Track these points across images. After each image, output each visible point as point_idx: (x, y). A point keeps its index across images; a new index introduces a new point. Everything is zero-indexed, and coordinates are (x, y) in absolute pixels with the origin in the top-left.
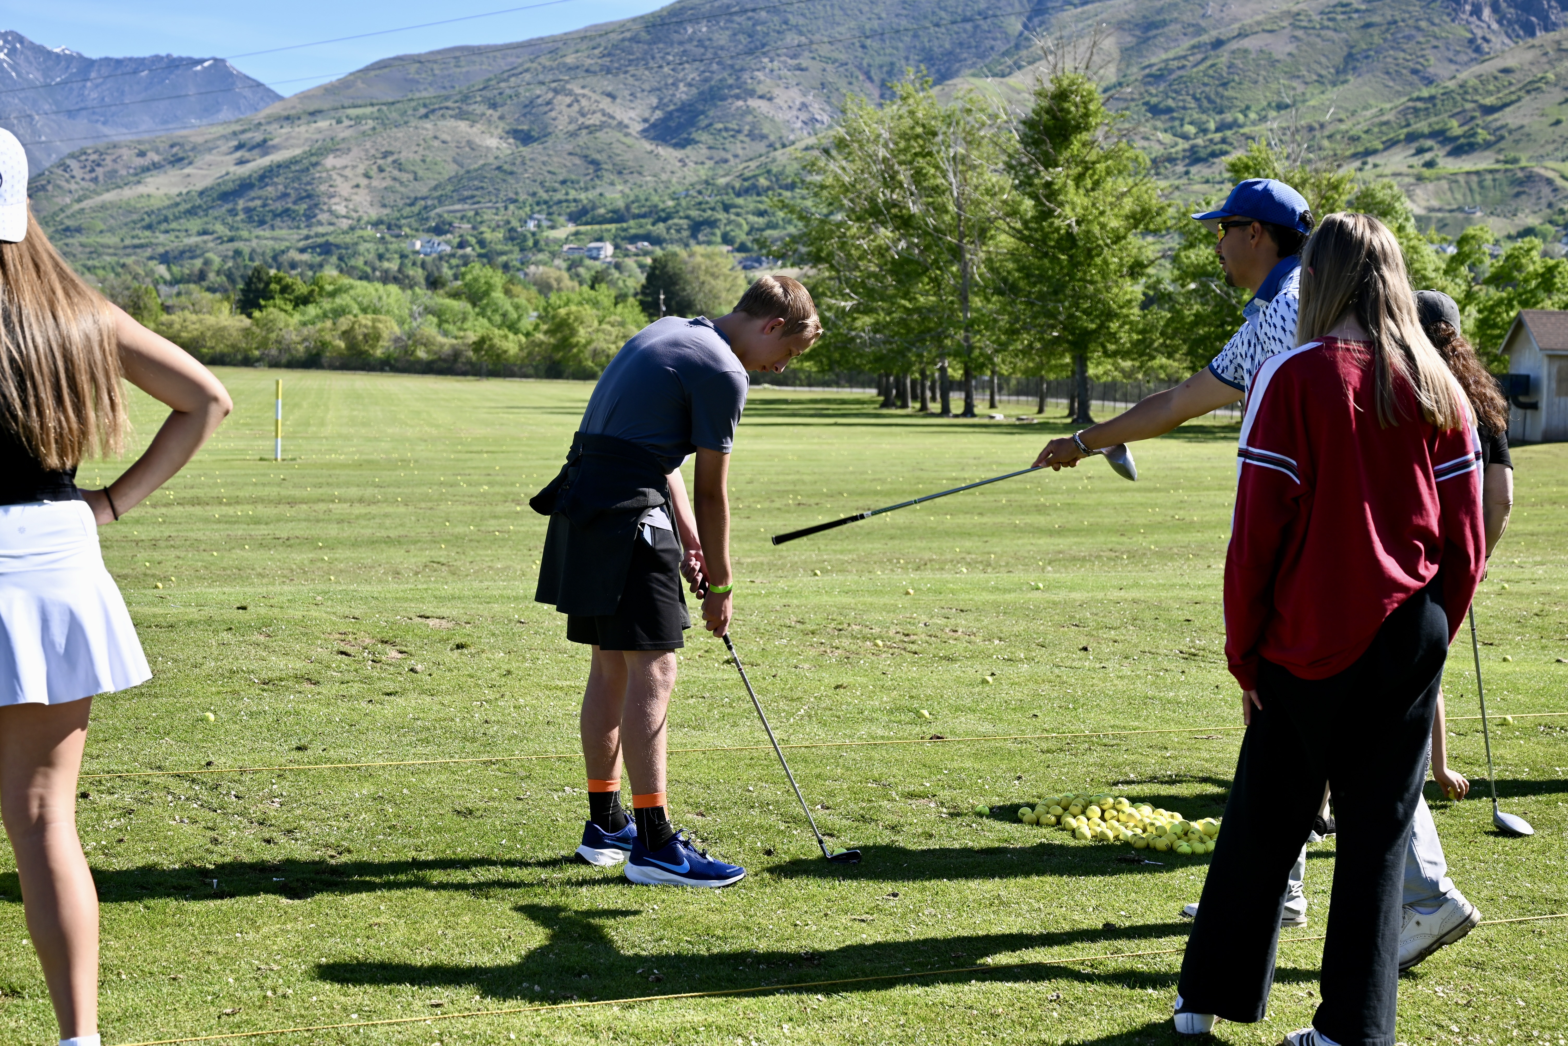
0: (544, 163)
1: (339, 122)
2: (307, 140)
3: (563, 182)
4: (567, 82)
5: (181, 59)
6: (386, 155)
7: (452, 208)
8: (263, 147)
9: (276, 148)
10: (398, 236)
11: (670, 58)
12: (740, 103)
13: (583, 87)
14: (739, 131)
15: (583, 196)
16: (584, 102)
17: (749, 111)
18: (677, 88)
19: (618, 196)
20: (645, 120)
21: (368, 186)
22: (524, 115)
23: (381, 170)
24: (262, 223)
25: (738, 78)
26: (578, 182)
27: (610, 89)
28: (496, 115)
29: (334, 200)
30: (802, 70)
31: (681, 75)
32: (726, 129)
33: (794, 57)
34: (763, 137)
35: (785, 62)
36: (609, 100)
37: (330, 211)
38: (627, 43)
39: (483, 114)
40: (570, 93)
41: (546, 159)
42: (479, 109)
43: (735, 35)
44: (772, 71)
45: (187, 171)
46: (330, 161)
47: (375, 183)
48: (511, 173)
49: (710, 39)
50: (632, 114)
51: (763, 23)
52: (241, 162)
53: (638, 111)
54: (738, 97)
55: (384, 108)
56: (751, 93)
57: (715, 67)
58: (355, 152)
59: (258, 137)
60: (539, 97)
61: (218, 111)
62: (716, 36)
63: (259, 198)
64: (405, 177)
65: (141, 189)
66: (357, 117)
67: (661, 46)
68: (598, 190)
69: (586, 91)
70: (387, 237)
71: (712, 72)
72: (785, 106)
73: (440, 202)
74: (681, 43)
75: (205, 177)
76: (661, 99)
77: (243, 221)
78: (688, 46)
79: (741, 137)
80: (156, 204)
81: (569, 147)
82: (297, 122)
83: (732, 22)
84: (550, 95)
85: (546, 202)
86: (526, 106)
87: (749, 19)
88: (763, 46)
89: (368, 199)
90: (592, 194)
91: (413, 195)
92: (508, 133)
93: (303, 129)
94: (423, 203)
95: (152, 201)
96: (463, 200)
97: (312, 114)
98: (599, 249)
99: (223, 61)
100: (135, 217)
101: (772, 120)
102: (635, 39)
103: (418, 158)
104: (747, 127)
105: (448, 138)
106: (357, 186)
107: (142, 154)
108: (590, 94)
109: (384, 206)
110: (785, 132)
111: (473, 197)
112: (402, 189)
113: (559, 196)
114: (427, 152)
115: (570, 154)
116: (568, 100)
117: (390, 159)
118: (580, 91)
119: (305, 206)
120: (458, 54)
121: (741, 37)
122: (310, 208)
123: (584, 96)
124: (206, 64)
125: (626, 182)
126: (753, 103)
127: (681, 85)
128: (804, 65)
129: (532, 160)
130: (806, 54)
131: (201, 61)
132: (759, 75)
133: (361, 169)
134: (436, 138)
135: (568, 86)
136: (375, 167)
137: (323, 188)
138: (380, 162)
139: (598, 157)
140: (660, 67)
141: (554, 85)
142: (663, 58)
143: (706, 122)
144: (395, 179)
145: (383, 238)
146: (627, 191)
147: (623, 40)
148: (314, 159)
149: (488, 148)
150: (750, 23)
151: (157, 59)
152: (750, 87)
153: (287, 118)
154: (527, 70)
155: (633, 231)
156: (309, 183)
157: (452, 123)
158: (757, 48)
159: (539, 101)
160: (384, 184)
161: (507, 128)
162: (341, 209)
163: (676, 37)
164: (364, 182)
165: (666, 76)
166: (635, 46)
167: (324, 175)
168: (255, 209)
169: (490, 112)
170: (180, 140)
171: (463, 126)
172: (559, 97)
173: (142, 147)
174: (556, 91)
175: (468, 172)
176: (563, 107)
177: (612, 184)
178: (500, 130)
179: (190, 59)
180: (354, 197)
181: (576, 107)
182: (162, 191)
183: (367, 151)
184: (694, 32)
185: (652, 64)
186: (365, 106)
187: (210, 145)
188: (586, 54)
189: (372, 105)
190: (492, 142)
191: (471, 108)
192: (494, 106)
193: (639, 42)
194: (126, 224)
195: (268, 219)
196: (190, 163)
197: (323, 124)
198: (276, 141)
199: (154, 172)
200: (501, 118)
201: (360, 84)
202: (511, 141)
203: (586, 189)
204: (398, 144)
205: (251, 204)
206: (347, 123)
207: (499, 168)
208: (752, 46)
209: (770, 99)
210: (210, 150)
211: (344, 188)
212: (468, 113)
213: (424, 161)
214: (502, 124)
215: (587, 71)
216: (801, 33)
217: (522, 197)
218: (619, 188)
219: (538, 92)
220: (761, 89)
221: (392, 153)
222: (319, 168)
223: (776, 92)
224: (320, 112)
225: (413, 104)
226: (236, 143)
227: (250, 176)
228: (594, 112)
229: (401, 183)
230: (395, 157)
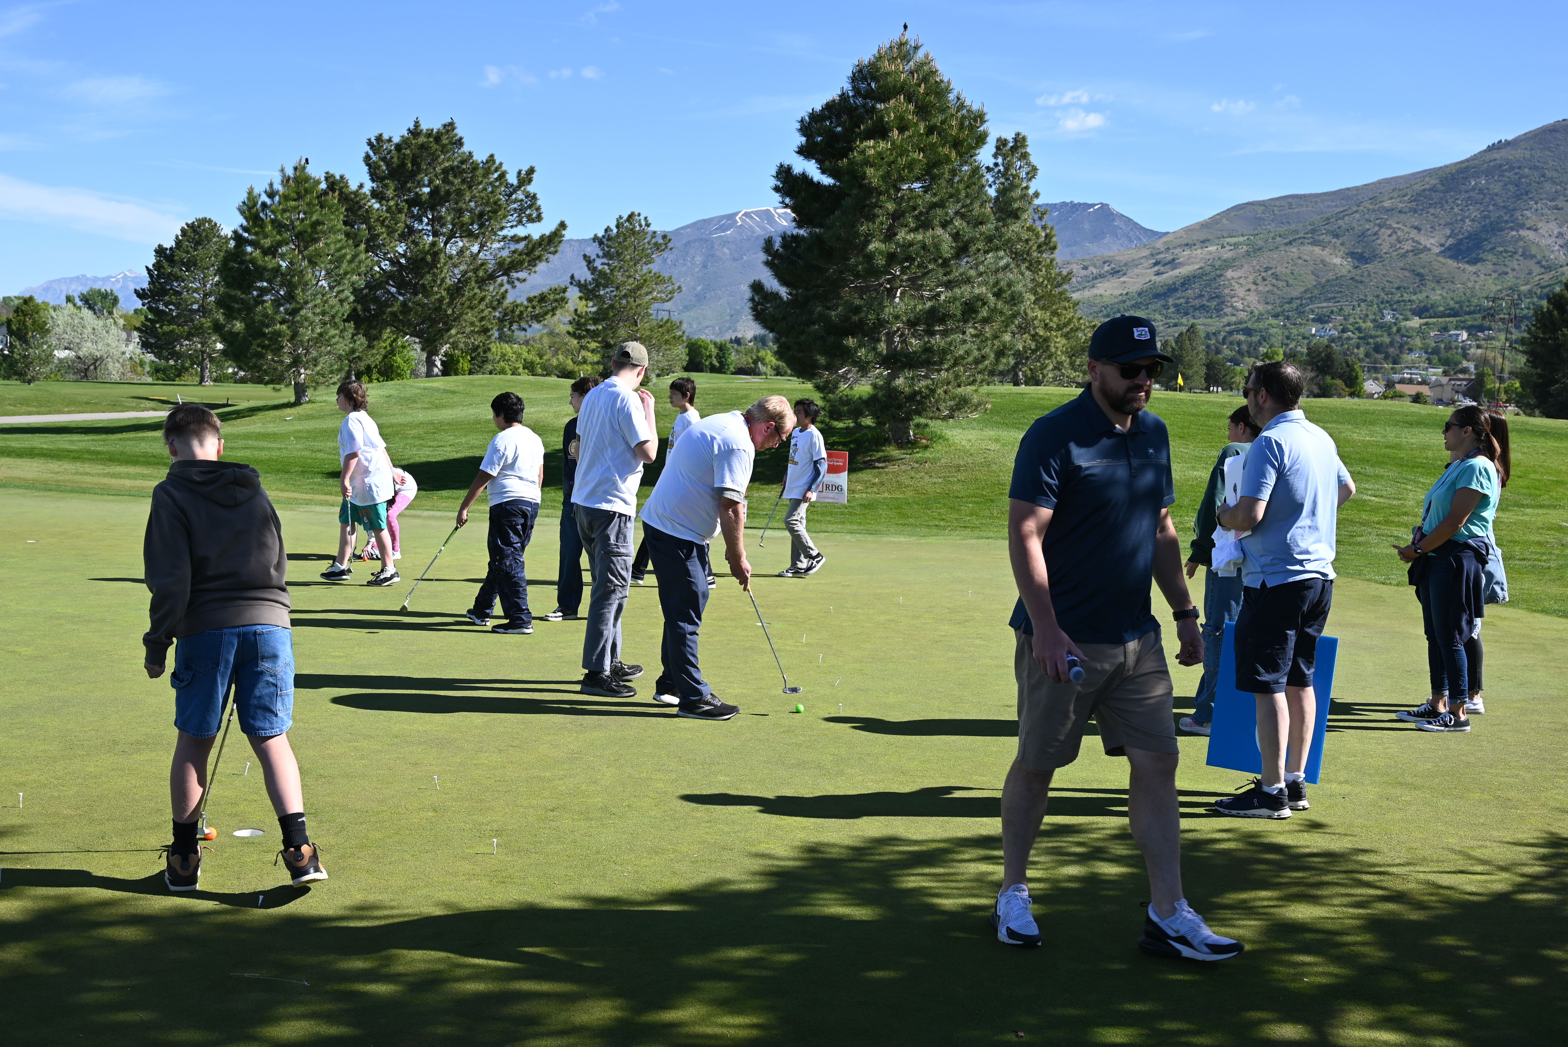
0: (1384, 275)
1: (1223, 247)
2: (1202, 259)
3: (1398, 288)
4: (1387, 219)
5: (1080, 204)
6: (1267, 269)
7: (1320, 305)
8: (1173, 263)
9: (1181, 264)
10: (1295, 324)
11: (1459, 202)
12: (1514, 233)
13: (1398, 223)
14: (1515, 253)
15: (1414, 298)
16: (1400, 233)
17: (1521, 238)
18: (1464, 223)
19: (1439, 298)
20: (1442, 245)
21: (1256, 290)
22: (1358, 242)
23: (1264, 279)
24: (1186, 314)
25: (1512, 216)
26: (1408, 288)
27: (1416, 224)
28: (1339, 242)
29: (1234, 299)
30: (1558, 209)
31: (1467, 213)
32: (1506, 251)
33: (1553, 200)
34: (1533, 257)
35: (1546, 204)
36: (1416, 231)
37: (1232, 306)
38: (1427, 192)
39: (1330, 242)
40: (1390, 227)
41: (1385, 272)
42: (1327, 238)
43: (1506, 185)
44: (1537, 210)
45: (1123, 279)
46: (1229, 274)
47: (1260, 288)
48: (1361, 282)
49: (1488, 189)
50: (1432, 241)
51: (1527, 177)
52: (1158, 274)
53: (1436, 239)
54: (1512, 229)
55: (1252, 238)
56: (1522, 226)
57: (1491, 207)
58: (1246, 267)
59: (1169, 257)
60: (1368, 230)
62: (1492, 186)
63: (1183, 298)
64: (1280, 284)
65: (1095, 291)
66: (1235, 244)
67: (1452, 194)
68: (1424, 294)
69: (1399, 226)
70: (1288, 324)
71: (1490, 212)
72: (1546, 235)
73: (1311, 301)
74: (1467, 192)
75: (1135, 283)
76: (1452, 231)
77: (1173, 312)
78: (1471, 194)
79: (1517, 257)
80: (1108, 301)
81: (1401, 264)
82: (1194, 247)
83: (1503, 176)
84: (1376, 229)
85: (1388, 302)
86: (1359, 236)
87: (1516, 174)
88: (1527, 193)
89: (1257, 298)
90: (1421, 296)
91: (1290, 296)
92: (1347, 254)
93: (1199, 251)
94: (1298, 301)
95: (1105, 299)
96: (1328, 300)
97: (1203, 242)
98: (1458, 335)
99: (1107, 205)
100: (1096, 309)
101: (1537, 244)
102: (1433, 189)
103: (1288, 271)
104: (1520, 250)
105: (1308, 258)
106: (1249, 290)
107: (1085, 268)
108: (1403, 227)
109: (1267, 303)
110: (1547, 253)
111: (1335, 298)
112: (1279, 292)
113: (1397, 297)
114: (1294, 268)
115: (1402, 269)
116: (1389, 232)
117: (1270, 272)
118: (1396, 226)
119: (1215, 303)
120: (1290, 200)
121: (1510, 187)
122: (1218, 304)
123: (1399, 229)
124: (1096, 207)
125: (1443, 288)
126: (1523, 233)
127: (1467, 220)
128: (1560, 206)
129: (1374, 273)
130: (1562, 198)
131: (1093, 205)
132: (1528, 213)
133: (1251, 279)
134: (1300, 258)
135: (1388, 223)
136: (1260, 278)
137: (1226, 291)
138: (1263, 274)
139: (1422, 271)
140: (1452, 208)
141: (1378, 222)
142: (1453, 202)
143: (1489, 247)
144: (1274, 285)
145: (1284, 325)
146: (1445, 294)
147: (1424, 190)
148: (1218, 272)
149: (1335, 264)
150: (1517, 177)
151: (1064, 204)
152: (1521, 222)
153: (1187, 245)
154: (1356, 212)
155: (1470, 323)
156: (1217, 288)
157: (1309, 248)
158: (1522, 194)
159: (1369, 232)
160: (1267, 289)
161: (1347, 251)
162: (1239, 305)
163: (1463, 187)
164: (1253, 287)
165: (1456, 215)
166: (1433, 194)
167: (1227, 283)
168: (1181, 305)
169: (1334, 240)
170: (1110, 259)
171: (1317, 250)
172: (1383, 230)
173: (1085, 264)
174: (1380, 226)
175: (1328, 281)
176: (1386, 237)
177: (1433, 289)
178: (1342, 253)
179: (1086, 204)
180: (1247, 297)
181: (1394, 237)
182: (1108, 293)
183: (1254, 266)
184: (1476, 184)
185: (1446, 206)
186: (1238, 236)
187: (1137, 262)
188: (1398, 200)
189: (1243, 235)
190: (1337, 261)
191: (1321, 238)
192: (1337, 236)
193: (1436, 191)
194: (1091, 314)
195: (1190, 311)
196: (1124, 274)
197: (1212, 248)
198: (1181, 260)
199: (1101, 280)
200: (1342, 244)
201: (1224, 221)
202: (1349, 259)
203: (1415, 293)
204: (1275, 262)
205: (1178, 302)
206: (1228, 248)
207: (1352, 279)
208: (1519, 192)
209: (1536, 230)
210: (1137, 266)
211: (1241, 292)
212: (1319, 241)
213: (1292, 273)
214: (1343, 249)
215: (1400, 212)
216: (1554, 183)
217: (1369, 298)
218: (1439, 292)
219: (1367, 227)
220: (1529, 223)
221: (1271, 268)
222: (1223, 278)
223: (1540, 225)
224: (1208, 240)
225: (1272, 235)
226: (1154, 261)
227: (1174, 283)
228: (1407, 240)
229: (1278, 288)
230: (1273, 271)
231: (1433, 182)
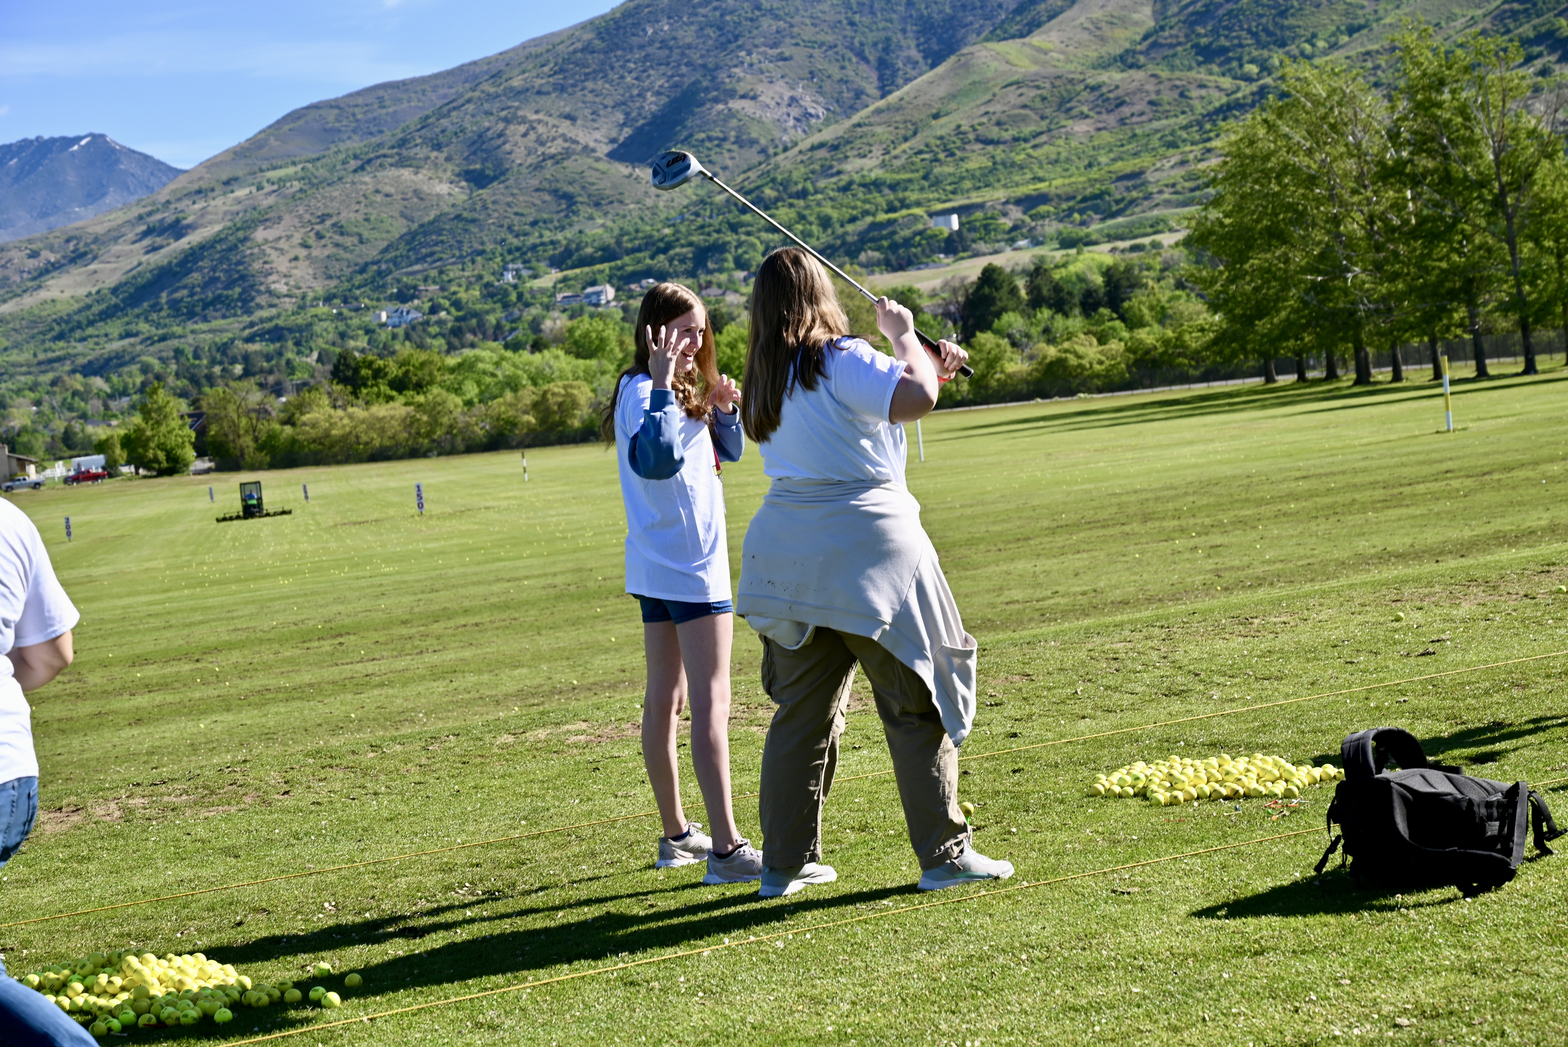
0: (509, 205)
1: (260, 188)
2: (225, 213)
3: (534, 224)
4: (518, 108)
5: (53, 141)
6: (323, 219)
7: (410, 269)
8: (176, 228)
9: (192, 227)
10: (357, 310)
11: (632, 65)
12: (721, 107)
13: (537, 112)
14: (725, 139)
15: (560, 236)
16: (541, 129)
17: (732, 114)
18: (645, 99)
19: (600, 231)
20: (613, 141)
21: (308, 257)
22: (474, 153)
23: (320, 236)
24: (191, 315)
25: (714, 79)
26: (552, 221)
27: (567, 110)
28: (442, 156)
29: (271, 278)
30: (785, 59)
31: (647, 83)
32: (710, 139)
33: (775, 45)
34: (753, 142)
35: (764, 54)
36: (568, 122)
37: (269, 291)
38: (579, 55)
39: (427, 158)
40: (524, 120)
41: (510, 199)
42: (422, 152)
43: (702, 29)
44: (751, 65)
45: (92, 267)
46: (260, 234)
47: (316, 252)
48: (473, 221)
49: (674, 38)
50: (597, 135)
51: (732, 12)
52: (154, 249)
53: (603, 131)
54: (716, 100)
55: (309, 166)
56: (732, 94)
57: (684, 69)
58: (287, 220)
59: (169, 216)
60: (488, 129)
61: (104, 195)
62: (680, 34)
63: (185, 287)
64: (348, 241)
65: (43, 295)
66: (280, 179)
67: (619, 53)
68: (577, 228)
69: (540, 116)
70: (345, 311)
71: (682, 76)
72: (772, 104)
73: (396, 264)
74: (641, 47)
75: (114, 270)
76: (627, 114)
77: (169, 316)
78: (650, 50)
79: (727, 145)
80: (63, 309)
81: (535, 182)
82: (210, 195)
83: (696, 15)
84: (501, 126)
85: (518, 249)
86: (474, 143)
87: (715, 9)
88: (737, 38)
89: (311, 271)
90: (569, 233)
91: (361, 261)
92: (458, 175)
93: (219, 201)
94: (375, 267)
95: (59, 307)
96: (421, 259)
97: (227, 183)
98: (598, 294)
99: (102, 136)
100: (41, 327)
101: (760, 122)
102: (587, 49)
103: (360, 217)
104: (733, 133)
105: (392, 190)
106: (296, 259)
107: (34, 255)
108: (546, 118)
109: (330, 277)
110: (777, 134)
111: (432, 254)
112: (348, 256)
113: (532, 240)
114: (370, 210)
115: (538, 190)
116: (522, 129)
117: (328, 223)
118: (534, 117)
119: (238, 290)
120: (381, 93)
121: (710, 31)
122: (244, 291)
123: (539, 121)
124: (83, 142)
125: (606, 214)
126: (736, 104)
127: (649, 94)
128: (787, 54)
129: (494, 202)
130: (788, 40)
131: (77, 140)
132: (738, 72)
133: (297, 238)
134: (377, 191)
135: (520, 113)
136: (312, 234)
137: (257, 266)
138: (318, 227)
139: (570, 189)
140: (622, 77)
141: (503, 114)
142: (623, 67)
143: (685, 133)
144: (337, 245)
145: (340, 314)
146: (609, 224)
147: (575, 52)
148: (241, 234)
149: (438, 196)
150: (718, 13)
151: (25, 144)
152: (729, 87)
153: (199, 192)
154: (469, 101)
155: (630, 269)
156: (240, 263)
157: (393, 172)
158: (729, 42)
159: (489, 134)
160: (326, 252)
161: (457, 170)
162: (281, 288)
163: (635, 41)
164: (302, 253)
165: (630, 87)
166: (589, 57)
167: (256, 250)
168: (181, 300)
169: (434, 154)
170: (76, 233)
171: (406, 174)
172: (512, 127)
173: (33, 247)
174: (507, 121)
175: (422, 226)
176: (518, 138)
177: (591, 218)
178: (449, 174)
179: (63, 139)
180: (295, 272)
181: (532, 136)
182: (67, 294)
183: (300, 217)
184: (655, 33)
185: (612, 76)
186: (286, 166)
187: (115, 234)
188: (534, 73)
189: (294, 164)
190: (443, 188)
191: (412, 152)
192: (438, 147)
193: (593, 52)
194: (33, 337)
195: (198, 309)
196: (95, 258)
197: (241, 193)
198: (190, 220)
199: (55, 274)
200: (448, 159)
201: (273, 142)
202: (464, 184)
203: (563, 228)
204: (335, 204)
205: (177, 295)
206: (268, 188)
207: (458, 217)
208: (723, 39)
209: (754, 98)
210: (116, 239)
211: (281, 264)
212: (409, 158)
213: (367, 220)
214: (450, 167)
215: (539, 93)
216: (777, 17)
217: (489, 247)
218: (600, 221)
219: (487, 124)
220: (742, 88)
221: (330, 216)
222: (248, 244)
223: (760, 88)
224: (236, 179)
225: (342, 157)
226: (143, 228)
227: (170, 263)
228: (554, 139)
229: (345, 249)
230: (334, 220)
231: (588, 36)
